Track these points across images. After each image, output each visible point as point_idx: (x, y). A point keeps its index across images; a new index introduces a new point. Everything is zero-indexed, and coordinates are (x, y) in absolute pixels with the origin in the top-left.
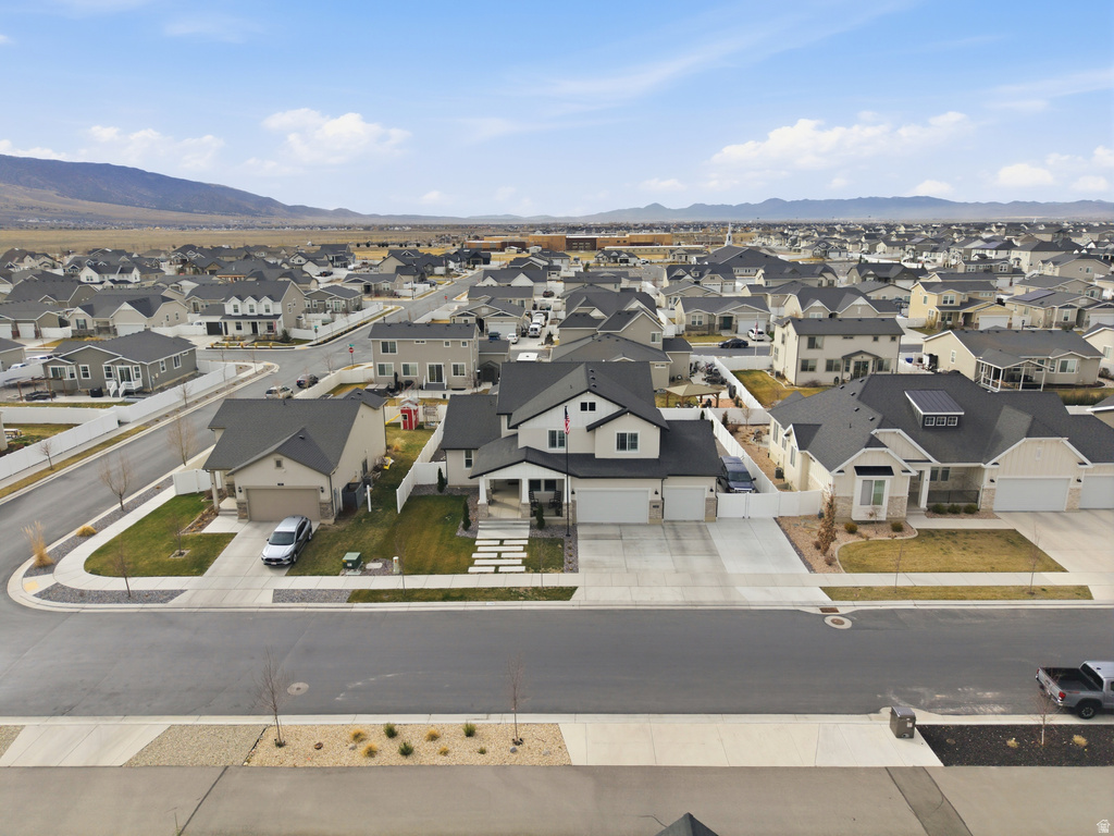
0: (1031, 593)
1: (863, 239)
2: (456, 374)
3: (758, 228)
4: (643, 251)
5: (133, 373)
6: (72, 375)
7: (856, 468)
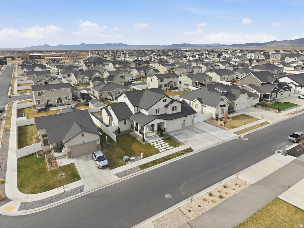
0: (262, 124)
1: (122, 54)
2: (67, 99)
3: (84, 52)
4: (62, 59)
7: (220, 106)
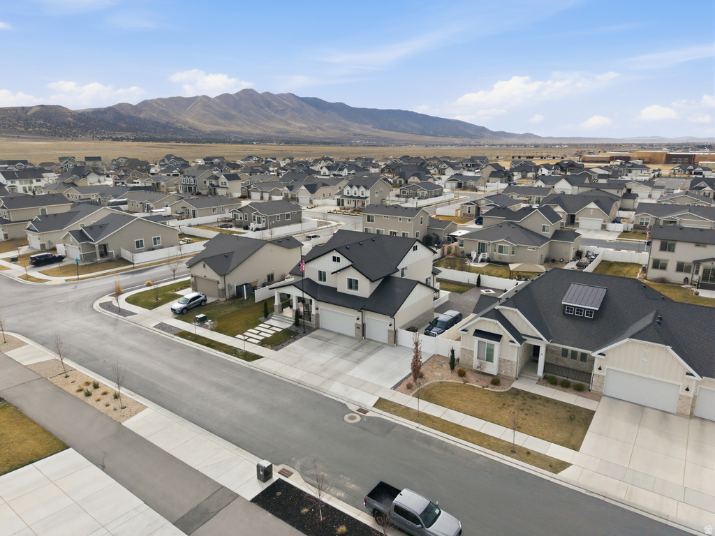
0: (513, 450)
5: (262, 219)
6: (241, 218)
7: (476, 331)
